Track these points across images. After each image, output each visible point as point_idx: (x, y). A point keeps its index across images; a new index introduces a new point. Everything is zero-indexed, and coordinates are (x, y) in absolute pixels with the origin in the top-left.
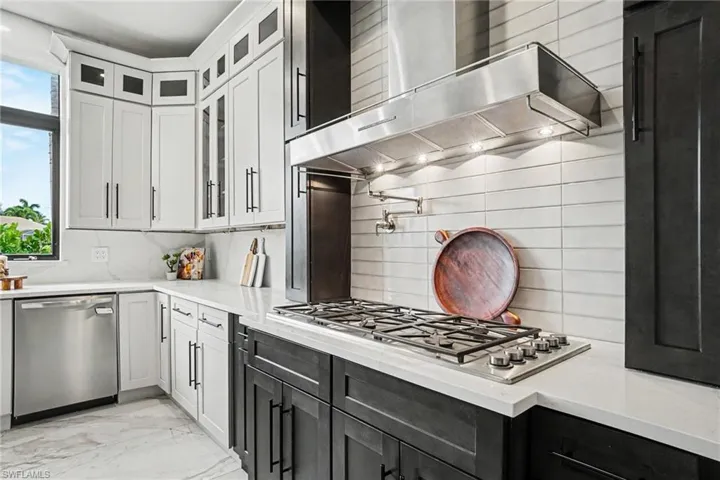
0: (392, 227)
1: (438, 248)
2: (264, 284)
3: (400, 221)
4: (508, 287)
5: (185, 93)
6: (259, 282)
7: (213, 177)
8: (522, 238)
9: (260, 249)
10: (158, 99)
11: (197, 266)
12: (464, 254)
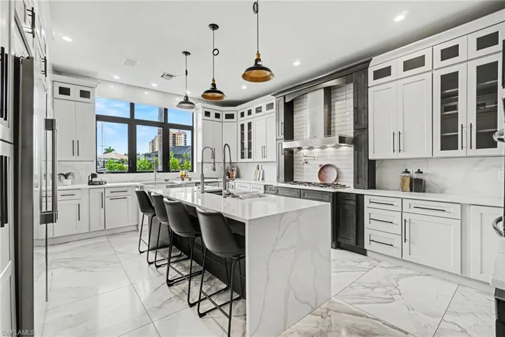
0: (307, 163)
1: (319, 168)
2: (263, 179)
3: (309, 161)
4: (335, 177)
5: (233, 118)
6: (261, 179)
7: (246, 145)
8: (338, 166)
9: (260, 168)
10: (224, 120)
11: (235, 173)
12: (326, 169)
